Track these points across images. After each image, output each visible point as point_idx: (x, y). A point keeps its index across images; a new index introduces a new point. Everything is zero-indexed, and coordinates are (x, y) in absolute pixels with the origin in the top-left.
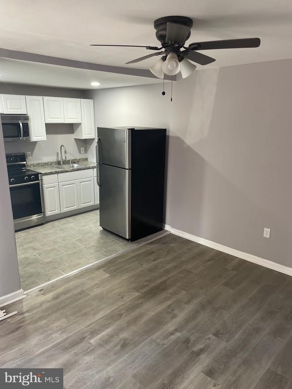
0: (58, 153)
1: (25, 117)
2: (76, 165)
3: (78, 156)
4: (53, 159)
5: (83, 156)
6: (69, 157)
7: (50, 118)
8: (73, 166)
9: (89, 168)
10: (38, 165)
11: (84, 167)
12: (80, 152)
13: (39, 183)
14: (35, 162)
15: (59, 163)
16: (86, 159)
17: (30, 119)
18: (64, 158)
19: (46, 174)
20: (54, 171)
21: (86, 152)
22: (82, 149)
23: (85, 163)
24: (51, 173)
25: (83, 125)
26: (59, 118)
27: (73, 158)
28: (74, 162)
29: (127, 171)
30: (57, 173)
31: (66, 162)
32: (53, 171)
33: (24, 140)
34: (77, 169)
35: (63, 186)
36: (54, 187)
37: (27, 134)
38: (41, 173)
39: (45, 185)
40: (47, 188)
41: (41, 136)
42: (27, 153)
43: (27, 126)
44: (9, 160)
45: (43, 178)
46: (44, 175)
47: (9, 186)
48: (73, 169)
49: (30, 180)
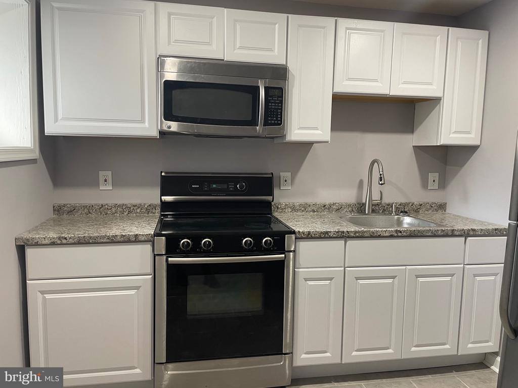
0: (361, 182)
1: (279, 73)
2: (407, 220)
3: (417, 196)
4: (347, 196)
5: (433, 197)
6: (392, 197)
7: (350, 79)
8: (399, 223)
9: (452, 234)
10: (305, 208)
11: (433, 227)
12: (425, 185)
13: (283, 262)
15: (360, 208)
16: (442, 207)
17: (290, 77)
18: (376, 197)
19: (309, 236)
20: (336, 229)
21: (443, 184)
22: (433, 176)
23: (438, 216)
24: (324, 236)
25: (446, 104)
26: (376, 81)
27: (403, 201)
28: (403, 210)
30: (344, 236)
31: (380, 208)
32: (332, 229)
33: (266, 134)
34: (410, 231)
35: (357, 279)
36: (331, 279)
37: (277, 120)
38: (294, 232)
39: (301, 270)
40: (306, 280)
41: (316, 129)
42: (281, 173)
43: (279, 97)
44: (231, 187)
45: (297, 249)
46: (302, 238)
47: (167, 260)
48: (397, 231)
49: (257, 249)
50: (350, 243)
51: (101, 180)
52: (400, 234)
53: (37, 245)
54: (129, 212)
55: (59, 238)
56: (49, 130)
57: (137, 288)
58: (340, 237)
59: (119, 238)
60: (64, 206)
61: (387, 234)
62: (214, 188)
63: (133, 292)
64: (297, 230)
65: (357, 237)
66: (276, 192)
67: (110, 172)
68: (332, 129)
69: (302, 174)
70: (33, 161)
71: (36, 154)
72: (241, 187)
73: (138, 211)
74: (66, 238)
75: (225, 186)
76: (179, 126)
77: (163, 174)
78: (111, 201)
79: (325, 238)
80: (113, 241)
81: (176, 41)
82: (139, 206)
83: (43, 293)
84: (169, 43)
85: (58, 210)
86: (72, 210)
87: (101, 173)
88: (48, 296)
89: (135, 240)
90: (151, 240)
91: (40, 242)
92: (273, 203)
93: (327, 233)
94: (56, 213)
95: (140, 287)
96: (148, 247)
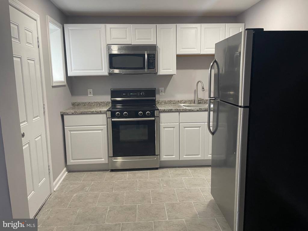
1: (153, 48)
7: (183, 48)
10: (170, 102)
13: (154, 121)
14: (167, 99)
19: (164, 111)
20: (175, 108)
24: (170, 111)
26: (194, 49)
29: (241, 111)
33: (149, 72)
34: (206, 109)
35: (185, 127)
36: (174, 128)
37: (153, 67)
38: (158, 110)
39: (162, 124)
40: (164, 128)
41: (170, 69)
42: (160, 88)
43: (153, 57)
44: (139, 94)
45: (160, 116)
46: (162, 112)
47: (111, 120)
48: (200, 109)
49: (144, 116)
50: (181, 113)
51: (89, 93)
52: (201, 110)
53: (68, 114)
54: (100, 104)
55: (75, 112)
56: (70, 74)
57: (102, 130)
58: (177, 111)
59: (94, 112)
60: (76, 103)
61: (196, 110)
62: (131, 95)
63: (100, 131)
64: (159, 109)
65: (184, 111)
66: (157, 96)
67: (92, 90)
68: (177, 69)
69: (169, 88)
70: (64, 86)
71: (65, 83)
72: (143, 94)
73: (103, 104)
74: (77, 112)
75: (136, 94)
76: (119, 71)
77: (112, 90)
78: (93, 101)
79: (170, 112)
80: (92, 113)
81: (113, 38)
82: (104, 103)
83: (70, 131)
84: (111, 39)
85: (73, 104)
86: (79, 105)
87: (89, 90)
88: (71, 132)
89: (100, 113)
90: (105, 113)
91: (68, 113)
92: (156, 100)
93: (171, 110)
94: (73, 105)
95: (103, 129)
96: (105, 115)
